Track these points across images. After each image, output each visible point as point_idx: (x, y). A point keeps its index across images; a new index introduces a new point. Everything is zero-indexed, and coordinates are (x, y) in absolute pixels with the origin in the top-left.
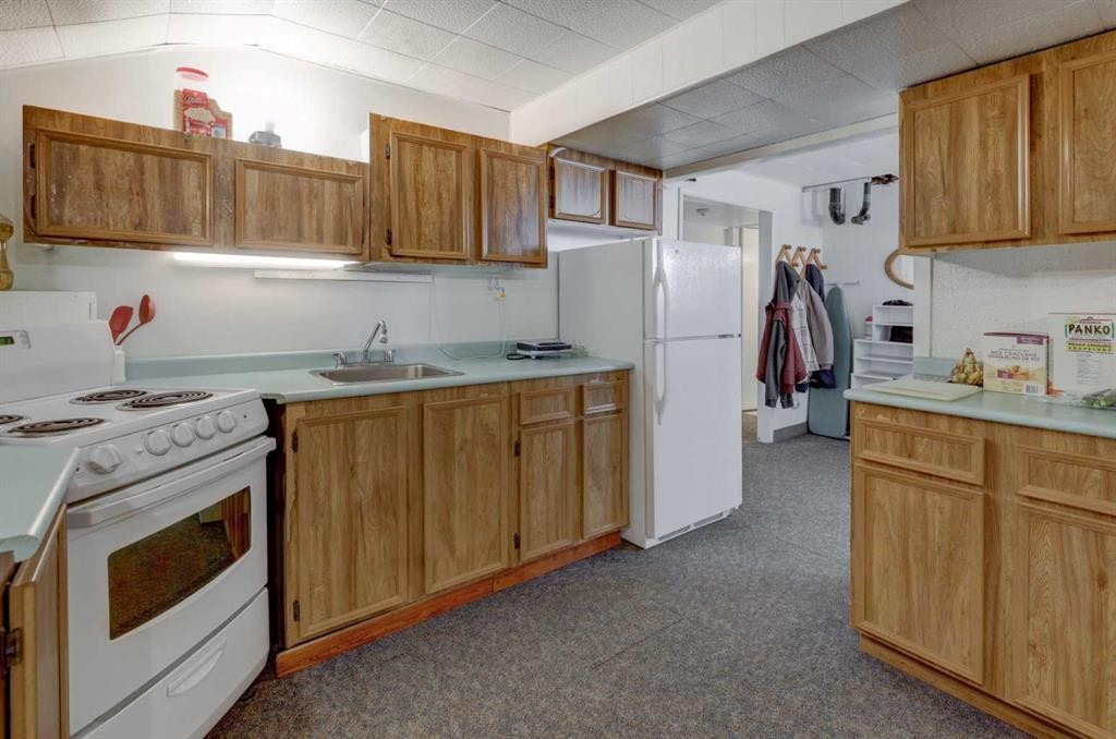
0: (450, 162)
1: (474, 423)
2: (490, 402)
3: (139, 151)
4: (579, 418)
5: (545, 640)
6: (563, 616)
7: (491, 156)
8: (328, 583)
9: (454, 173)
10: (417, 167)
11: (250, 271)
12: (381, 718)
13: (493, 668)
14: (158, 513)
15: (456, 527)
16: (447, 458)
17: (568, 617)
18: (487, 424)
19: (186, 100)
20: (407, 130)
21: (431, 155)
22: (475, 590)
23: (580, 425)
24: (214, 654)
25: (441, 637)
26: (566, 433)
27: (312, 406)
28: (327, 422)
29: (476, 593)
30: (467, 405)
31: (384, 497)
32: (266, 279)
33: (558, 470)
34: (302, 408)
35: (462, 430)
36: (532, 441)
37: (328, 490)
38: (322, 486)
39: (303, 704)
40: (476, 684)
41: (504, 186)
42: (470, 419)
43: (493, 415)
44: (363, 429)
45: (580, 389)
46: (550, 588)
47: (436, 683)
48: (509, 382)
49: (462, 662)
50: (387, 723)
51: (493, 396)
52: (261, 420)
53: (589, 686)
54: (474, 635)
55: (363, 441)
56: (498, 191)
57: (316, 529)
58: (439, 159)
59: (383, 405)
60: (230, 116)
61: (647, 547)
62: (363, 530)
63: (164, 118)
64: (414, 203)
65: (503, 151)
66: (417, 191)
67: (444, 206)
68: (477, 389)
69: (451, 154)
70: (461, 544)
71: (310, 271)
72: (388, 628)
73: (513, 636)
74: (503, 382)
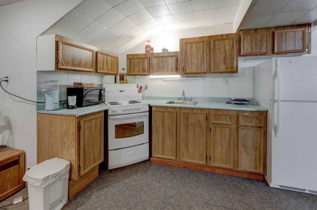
0: (201, 46)
1: (195, 119)
2: (200, 114)
3: (139, 58)
4: (237, 126)
5: (201, 188)
6: (214, 187)
7: (214, 41)
8: (159, 147)
9: (202, 49)
10: (191, 49)
11: (162, 79)
12: (155, 179)
13: (183, 185)
14: (123, 121)
15: (190, 146)
16: (187, 127)
17: (215, 188)
18: (199, 120)
19: (147, 47)
20: (189, 40)
21: (195, 45)
22: (197, 167)
23: (237, 129)
24: (134, 150)
25: (181, 172)
26: (230, 129)
27: (157, 108)
28: (159, 111)
29: (197, 168)
30: (193, 113)
31: (171, 132)
32: (165, 80)
33: (227, 141)
34: (155, 108)
35: (192, 120)
36: (216, 129)
37: (159, 126)
38: (158, 125)
39: (149, 169)
40: (176, 186)
41: (219, 49)
42: (194, 118)
43: (202, 118)
44: (166, 114)
45: (238, 116)
46: (220, 178)
47: (169, 180)
48: (208, 109)
49: (179, 180)
50: (155, 180)
51: (202, 112)
52: (148, 109)
53: (198, 206)
54: (188, 176)
55: (166, 117)
56: (217, 51)
57: (157, 134)
58: (197, 46)
59: (171, 110)
60: (153, 48)
61: (271, 186)
62: (166, 138)
63: (143, 51)
64: (190, 59)
65: (220, 38)
66: (191, 55)
67: (199, 58)
68: (197, 110)
69: (201, 43)
70: (191, 151)
71: (173, 78)
72: (173, 164)
73: (195, 182)
74: (206, 109)
